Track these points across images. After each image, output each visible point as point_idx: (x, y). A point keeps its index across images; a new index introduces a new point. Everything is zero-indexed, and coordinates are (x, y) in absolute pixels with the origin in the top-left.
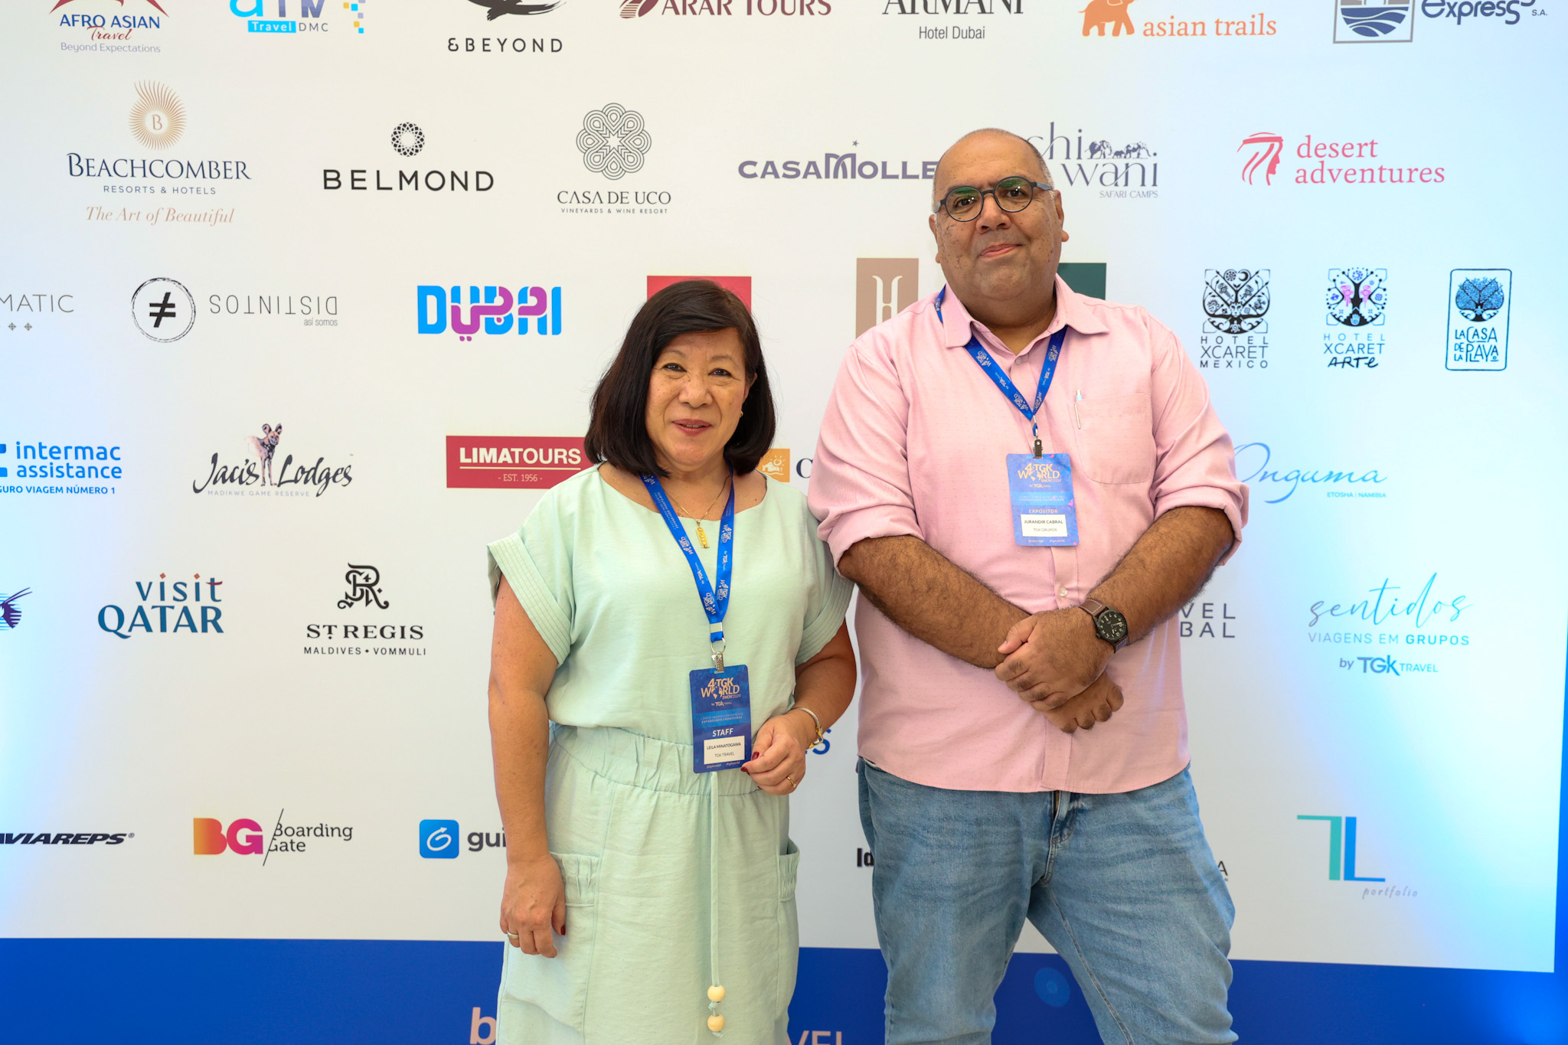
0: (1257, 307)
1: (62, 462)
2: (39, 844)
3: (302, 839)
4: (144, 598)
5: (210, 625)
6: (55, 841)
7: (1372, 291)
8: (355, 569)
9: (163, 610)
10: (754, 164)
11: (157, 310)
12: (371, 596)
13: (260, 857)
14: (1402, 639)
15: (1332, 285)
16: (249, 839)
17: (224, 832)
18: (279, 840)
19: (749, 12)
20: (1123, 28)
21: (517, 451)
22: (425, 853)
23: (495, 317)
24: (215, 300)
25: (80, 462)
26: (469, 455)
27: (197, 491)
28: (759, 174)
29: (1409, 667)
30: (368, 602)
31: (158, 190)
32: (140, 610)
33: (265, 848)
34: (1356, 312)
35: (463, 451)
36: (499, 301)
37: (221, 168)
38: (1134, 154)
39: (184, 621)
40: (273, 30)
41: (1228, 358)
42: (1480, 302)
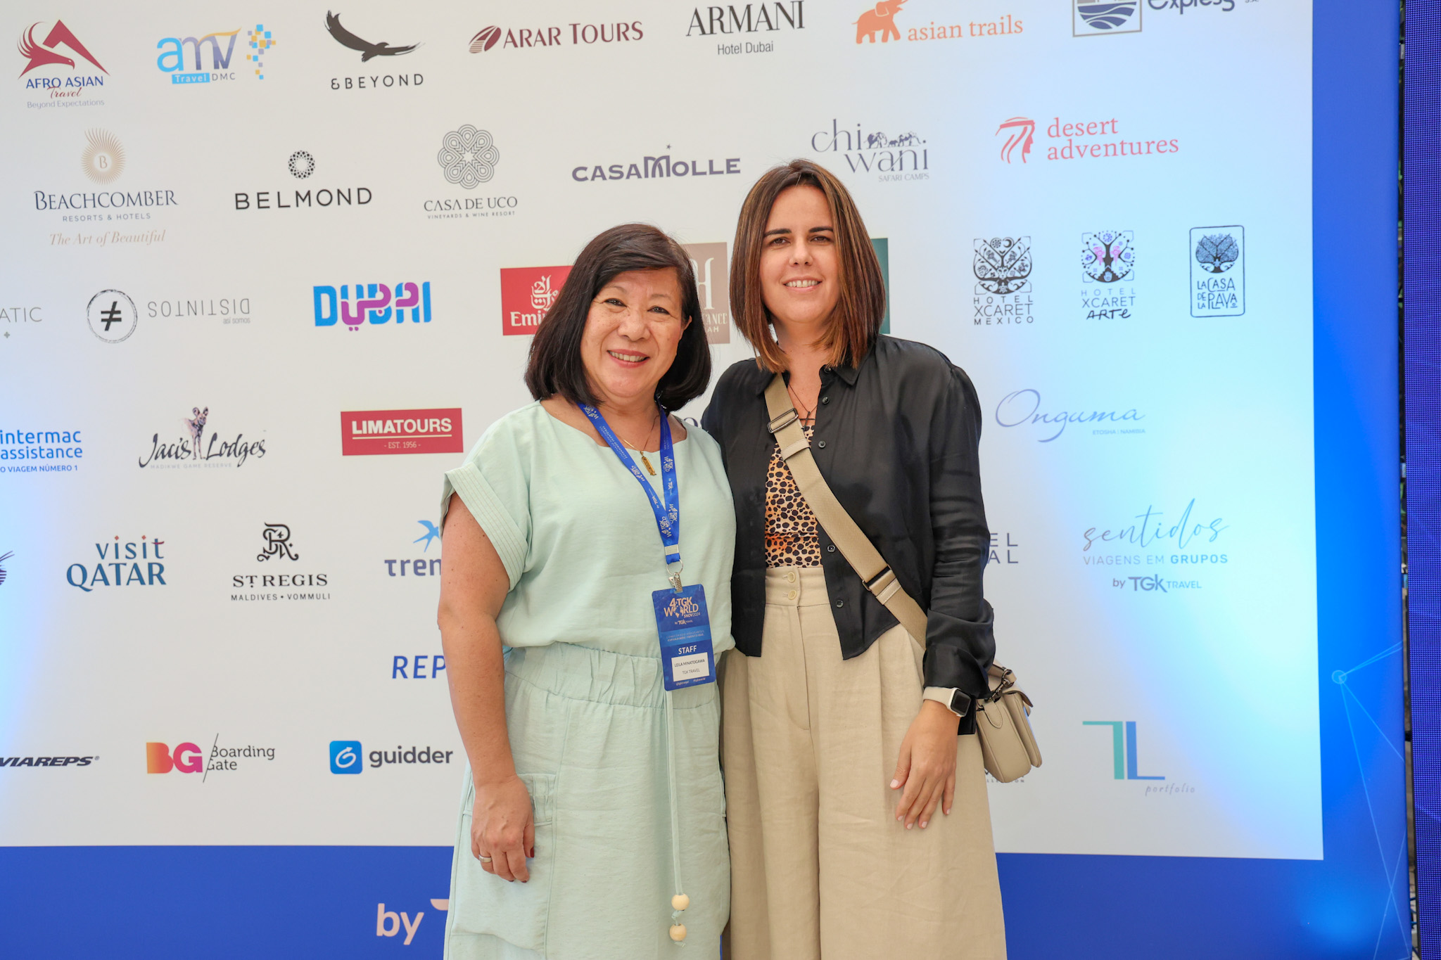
0: (1021, 270)
1: (36, 446)
2: (24, 766)
3: (234, 759)
4: (103, 557)
5: (155, 579)
6: (37, 764)
7: (1121, 250)
8: (270, 527)
9: (118, 566)
10: (585, 169)
11: (107, 316)
12: (284, 550)
13: (200, 775)
14: (1167, 559)
15: (1086, 247)
16: (191, 759)
17: (171, 754)
18: (215, 760)
19: (575, 42)
20: (891, 35)
21: (399, 422)
22: (335, 770)
23: (377, 309)
24: (152, 306)
25: (50, 445)
26: (359, 427)
27: (142, 466)
28: (590, 177)
29: (1175, 584)
30: (281, 555)
31: (105, 217)
32: (100, 567)
33: (204, 767)
34: (1108, 270)
35: (354, 424)
36: (379, 296)
37: (154, 197)
38: (907, 143)
39: (135, 576)
40: (192, 82)
41: (999, 315)
42: (1217, 253)
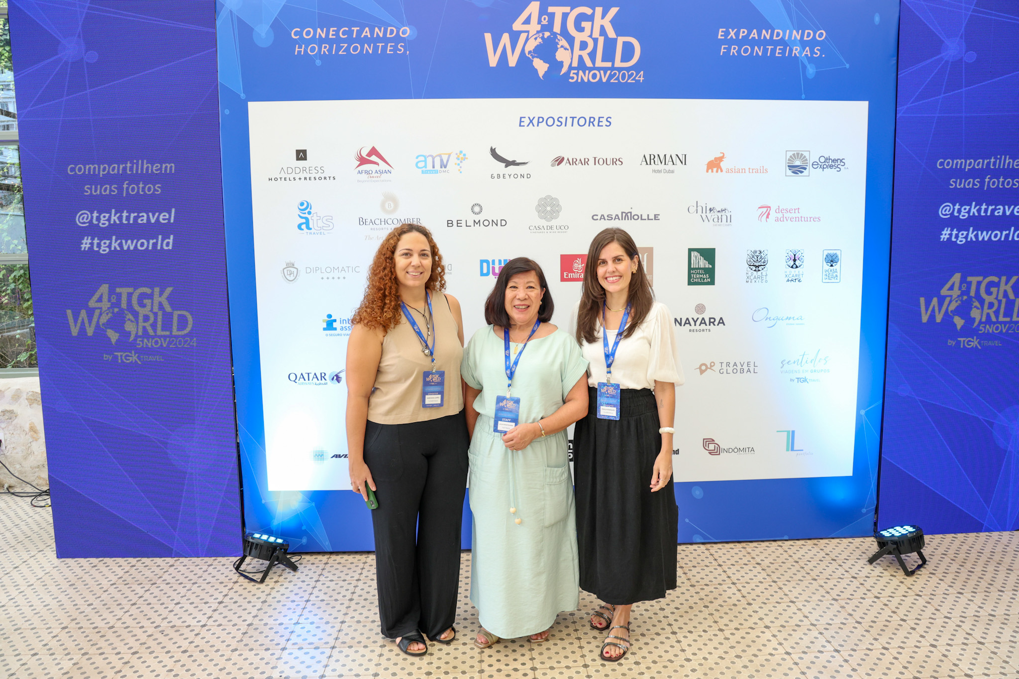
0: (764, 262)
7: (799, 257)
10: (597, 215)
14: (809, 371)
15: (787, 255)
19: (595, 164)
20: (719, 170)
28: (599, 219)
29: (811, 380)
34: (795, 264)
38: (724, 212)
40: (430, 173)
41: (755, 279)
42: (832, 260)
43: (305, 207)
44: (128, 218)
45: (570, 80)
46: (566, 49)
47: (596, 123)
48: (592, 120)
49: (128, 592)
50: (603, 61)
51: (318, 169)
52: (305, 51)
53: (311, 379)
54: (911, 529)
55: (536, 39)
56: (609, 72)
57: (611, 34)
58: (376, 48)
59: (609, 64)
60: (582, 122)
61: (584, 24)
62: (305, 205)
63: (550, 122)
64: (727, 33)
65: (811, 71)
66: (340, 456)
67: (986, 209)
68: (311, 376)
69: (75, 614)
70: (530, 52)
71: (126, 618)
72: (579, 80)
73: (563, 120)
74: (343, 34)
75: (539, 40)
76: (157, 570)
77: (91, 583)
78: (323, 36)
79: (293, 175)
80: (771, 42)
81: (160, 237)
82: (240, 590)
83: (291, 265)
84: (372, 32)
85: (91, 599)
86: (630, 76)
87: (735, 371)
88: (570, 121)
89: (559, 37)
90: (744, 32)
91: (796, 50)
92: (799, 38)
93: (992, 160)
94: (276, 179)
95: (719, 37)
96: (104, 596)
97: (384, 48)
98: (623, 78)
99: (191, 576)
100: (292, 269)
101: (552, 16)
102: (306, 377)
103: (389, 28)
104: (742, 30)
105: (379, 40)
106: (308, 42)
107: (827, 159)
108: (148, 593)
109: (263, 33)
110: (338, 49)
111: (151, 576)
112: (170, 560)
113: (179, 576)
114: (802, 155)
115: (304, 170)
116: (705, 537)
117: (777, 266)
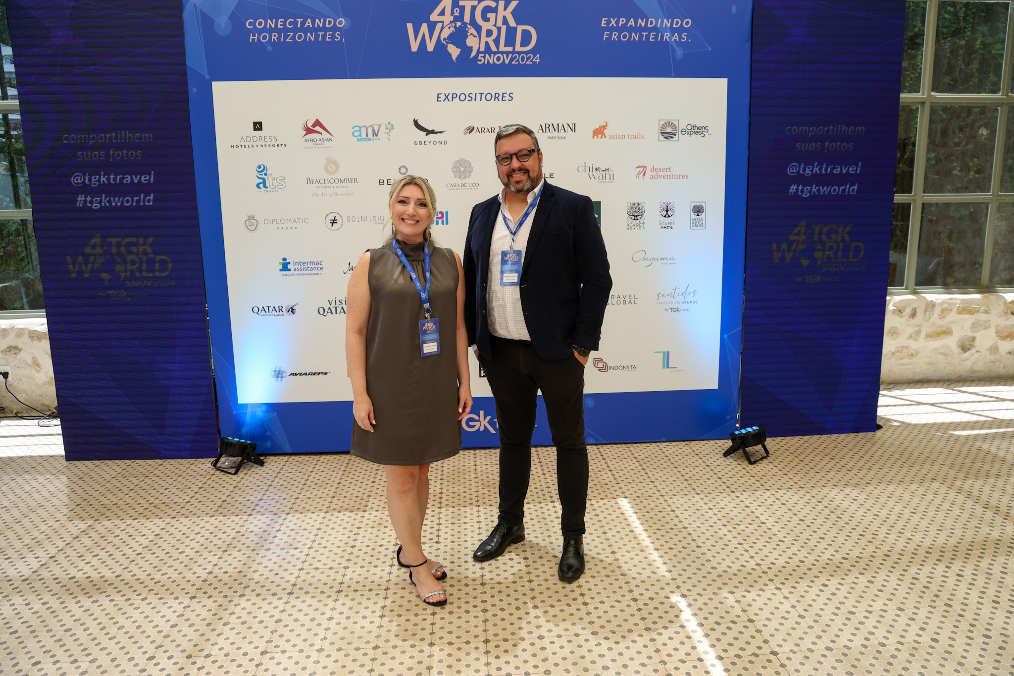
0: (641, 213)
1: (306, 266)
4: (331, 305)
6: (309, 375)
7: (671, 208)
9: (336, 308)
11: (332, 221)
14: (681, 303)
15: (661, 206)
20: (603, 137)
24: (348, 218)
25: (311, 266)
29: (682, 310)
31: (332, 187)
32: (330, 308)
34: (667, 214)
37: (350, 180)
38: (608, 171)
39: (342, 311)
40: (364, 141)
41: (634, 227)
42: (698, 210)
43: (262, 170)
44: (115, 179)
45: (479, 63)
46: (474, 36)
47: (500, 98)
48: (497, 95)
49: (126, 483)
50: (505, 46)
51: (272, 138)
52: (259, 39)
53: (271, 310)
54: (755, 428)
55: (449, 28)
56: (510, 55)
57: (512, 23)
58: (317, 36)
59: (510, 49)
60: (489, 97)
61: (489, 15)
62: (262, 167)
63: (463, 97)
64: (609, 22)
65: (679, 53)
66: (296, 374)
67: (826, 169)
68: (271, 309)
69: (86, 496)
70: (444, 39)
71: (126, 498)
72: (486, 63)
73: (473, 96)
74: (290, 25)
75: (452, 29)
76: (149, 468)
77: (96, 477)
78: (273, 26)
79: (251, 143)
80: (646, 29)
81: (142, 195)
82: (217, 480)
83: (252, 217)
84: (313, 23)
85: (97, 487)
86: (528, 59)
87: (619, 302)
88: (478, 96)
89: (468, 26)
90: (623, 21)
91: (667, 35)
92: (669, 25)
93: (831, 127)
94: (237, 146)
95: (603, 25)
96: (108, 485)
97: (324, 36)
98: (523, 60)
99: (177, 471)
100: (253, 221)
101: (462, 9)
102: (267, 310)
103: (328, 20)
104: (621, 19)
105: (319, 29)
106: (260, 31)
107: (693, 127)
108: (143, 482)
109: (222, 23)
110: (285, 38)
111: (145, 471)
112: (160, 461)
113: (166, 471)
114: (672, 123)
115: (260, 138)
116: (597, 439)
117: (652, 215)
